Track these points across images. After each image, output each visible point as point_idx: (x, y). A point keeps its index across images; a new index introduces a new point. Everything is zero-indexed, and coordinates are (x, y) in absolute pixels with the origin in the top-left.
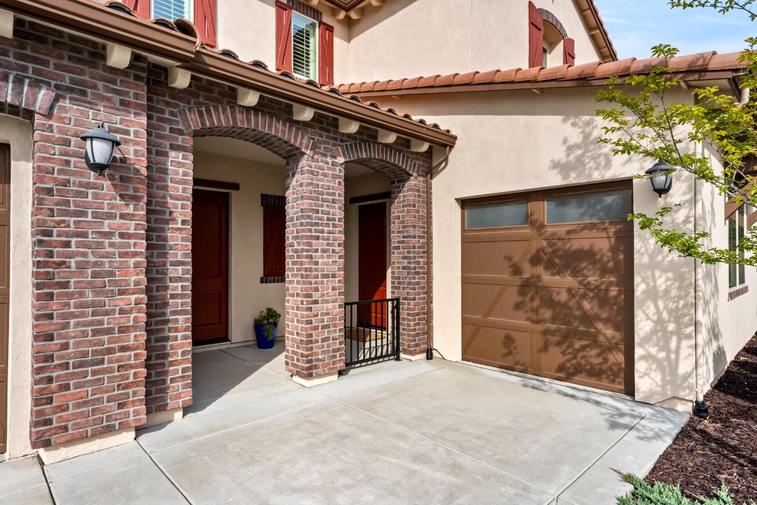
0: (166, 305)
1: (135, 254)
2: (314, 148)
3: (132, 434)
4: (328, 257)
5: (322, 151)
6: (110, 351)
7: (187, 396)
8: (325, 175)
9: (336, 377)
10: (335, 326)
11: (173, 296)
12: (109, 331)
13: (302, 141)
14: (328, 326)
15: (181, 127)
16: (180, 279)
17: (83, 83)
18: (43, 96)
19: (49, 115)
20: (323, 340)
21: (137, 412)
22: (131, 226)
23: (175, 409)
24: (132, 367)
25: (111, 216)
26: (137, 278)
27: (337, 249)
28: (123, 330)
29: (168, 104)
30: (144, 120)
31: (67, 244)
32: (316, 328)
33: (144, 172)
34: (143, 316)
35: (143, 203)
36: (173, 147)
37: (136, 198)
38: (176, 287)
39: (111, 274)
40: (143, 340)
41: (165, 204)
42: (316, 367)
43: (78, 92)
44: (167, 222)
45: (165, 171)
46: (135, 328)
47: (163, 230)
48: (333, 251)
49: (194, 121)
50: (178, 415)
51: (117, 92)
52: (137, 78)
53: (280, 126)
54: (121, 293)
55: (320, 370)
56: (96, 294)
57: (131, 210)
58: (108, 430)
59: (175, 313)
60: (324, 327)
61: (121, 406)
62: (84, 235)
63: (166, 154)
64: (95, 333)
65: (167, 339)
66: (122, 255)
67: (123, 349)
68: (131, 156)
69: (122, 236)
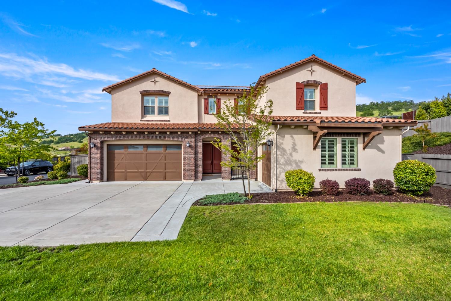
0: (198, 164)
1: (193, 157)
2: (223, 138)
3: (193, 181)
4: (227, 157)
5: (226, 137)
6: (190, 169)
7: (201, 178)
8: (226, 142)
9: (230, 180)
10: (229, 170)
11: (199, 163)
12: (190, 167)
13: (221, 137)
14: (227, 170)
15: (200, 138)
16: (200, 161)
17: (187, 136)
18: (183, 139)
19: (184, 141)
20: (226, 173)
21: (193, 178)
22: (193, 154)
23: (200, 179)
24: (193, 172)
25: (190, 152)
26: (193, 160)
27: (229, 156)
28: (192, 167)
29: (198, 136)
30: (194, 139)
31: (186, 156)
32: (224, 170)
33: (194, 146)
34: (194, 165)
35: (194, 150)
36: (199, 142)
37: (193, 150)
38: (200, 162)
39: (190, 160)
40: (194, 169)
41: (198, 150)
42: (224, 177)
43: (187, 138)
44: (198, 152)
45: (198, 145)
46: (193, 167)
47: (198, 154)
48: (228, 156)
49: (202, 137)
50: (200, 180)
51: (191, 136)
52: (194, 134)
53: (216, 135)
54: (192, 162)
55: (225, 178)
56: (189, 162)
57: (193, 151)
58: (190, 179)
59: (200, 165)
60: (226, 170)
61: (192, 177)
62: (187, 155)
63: (198, 143)
64: (189, 167)
65: (198, 169)
66: (192, 157)
67: (192, 169)
68: (193, 144)
69: (192, 155)
